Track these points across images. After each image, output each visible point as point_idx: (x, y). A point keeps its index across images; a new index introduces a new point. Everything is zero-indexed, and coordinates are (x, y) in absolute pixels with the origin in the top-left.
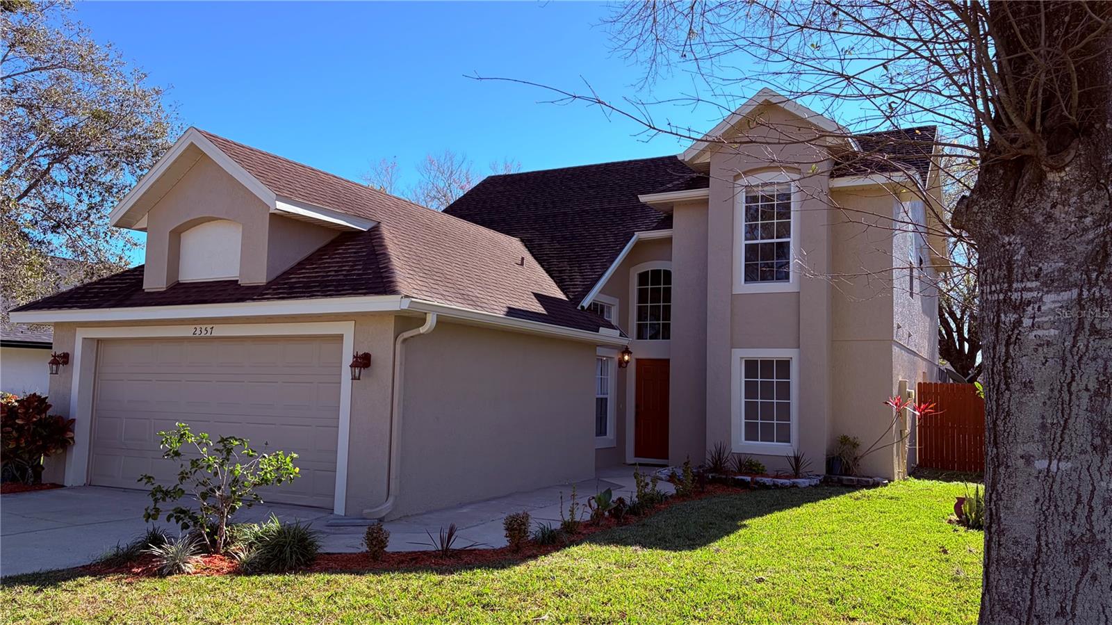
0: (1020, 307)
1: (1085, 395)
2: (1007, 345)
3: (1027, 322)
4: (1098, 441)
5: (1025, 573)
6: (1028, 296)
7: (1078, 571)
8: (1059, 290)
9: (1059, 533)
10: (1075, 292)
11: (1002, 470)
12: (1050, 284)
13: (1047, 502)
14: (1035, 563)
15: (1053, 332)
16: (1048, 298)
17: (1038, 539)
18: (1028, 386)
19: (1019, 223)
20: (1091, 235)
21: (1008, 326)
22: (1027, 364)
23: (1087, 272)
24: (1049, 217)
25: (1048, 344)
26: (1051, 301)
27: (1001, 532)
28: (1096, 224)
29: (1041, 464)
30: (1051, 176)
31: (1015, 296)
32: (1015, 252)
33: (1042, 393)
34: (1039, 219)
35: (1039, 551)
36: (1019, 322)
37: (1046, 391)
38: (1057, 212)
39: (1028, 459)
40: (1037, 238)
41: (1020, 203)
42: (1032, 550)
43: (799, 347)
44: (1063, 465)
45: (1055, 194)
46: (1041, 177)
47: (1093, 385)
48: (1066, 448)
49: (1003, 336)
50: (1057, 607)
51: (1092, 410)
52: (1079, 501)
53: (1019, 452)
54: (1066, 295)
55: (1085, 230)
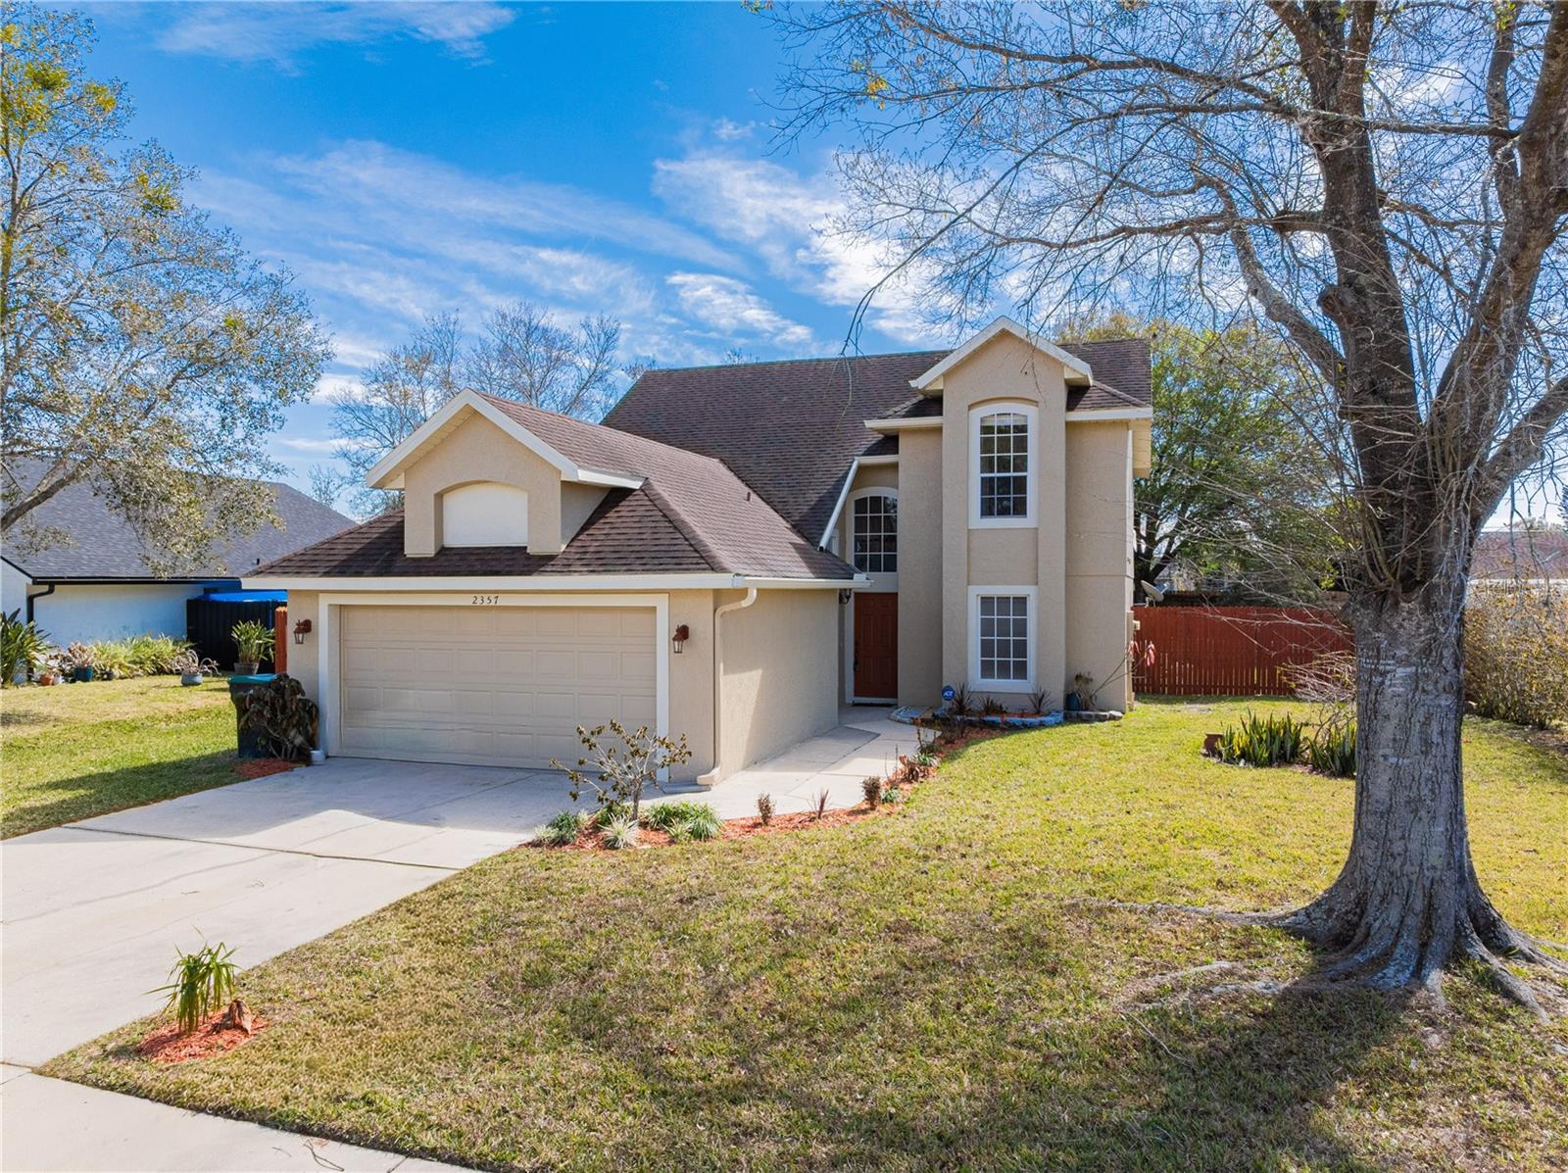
0: (1384, 674)
1: (1418, 725)
2: (1376, 694)
3: (1387, 683)
4: (1424, 749)
5: (1382, 817)
6: (1388, 668)
7: (1412, 816)
8: (1405, 666)
9: (1402, 796)
10: (1414, 668)
11: (1371, 763)
12: (1400, 662)
13: (1396, 781)
14: (1389, 812)
15: (1401, 689)
16: (1399, 670)
17: (1391, 800)
18: (1387, 717)
19: (1383, 626)
20: (1423, 638)
21: (1376, 684)
22: (1386, 706)
23: (1421, 658)
24: (1401, 626)
25: (1399, 695)
26: (1401, 672)
27: (1369, 797)
28: (1426, 633)
29: (1394, 760)
30: (1403, 604)
31: (1381, 667)
32: (1381, 643)
33: (1394, 721)
34: (1395, 626)
35: (1391, 806)
36: (1383, 683)
37: (1397, 721)
38: (1405, 624)
39: (1385, 757)
40: (1393, 636)
41: (1385, 616)
42: (1387, 805)
43: (1037, 584)
44: (1405, 761)
45: (1405, 614)
46: (1397, 603)
47: (1422, 720)
48: (1407, 753)
49: (1374, 690)
50: (1400, 835)
51: (1421, 732)
52: (1413, 779)
53: (1381, 752)
54: (1409, 670)
55: (1420, 635)
